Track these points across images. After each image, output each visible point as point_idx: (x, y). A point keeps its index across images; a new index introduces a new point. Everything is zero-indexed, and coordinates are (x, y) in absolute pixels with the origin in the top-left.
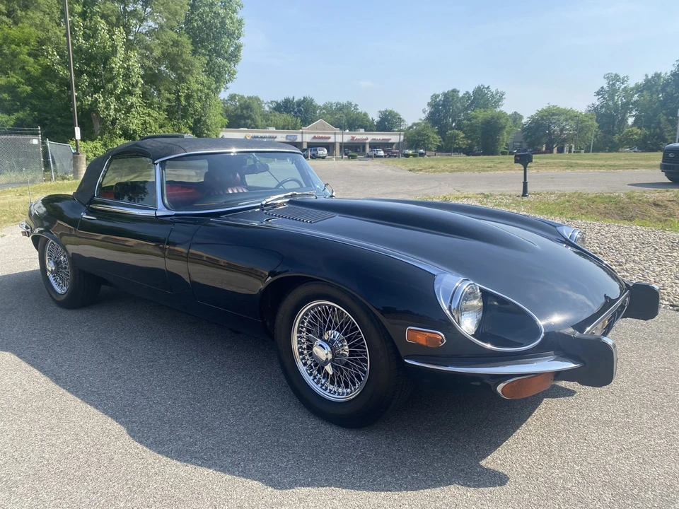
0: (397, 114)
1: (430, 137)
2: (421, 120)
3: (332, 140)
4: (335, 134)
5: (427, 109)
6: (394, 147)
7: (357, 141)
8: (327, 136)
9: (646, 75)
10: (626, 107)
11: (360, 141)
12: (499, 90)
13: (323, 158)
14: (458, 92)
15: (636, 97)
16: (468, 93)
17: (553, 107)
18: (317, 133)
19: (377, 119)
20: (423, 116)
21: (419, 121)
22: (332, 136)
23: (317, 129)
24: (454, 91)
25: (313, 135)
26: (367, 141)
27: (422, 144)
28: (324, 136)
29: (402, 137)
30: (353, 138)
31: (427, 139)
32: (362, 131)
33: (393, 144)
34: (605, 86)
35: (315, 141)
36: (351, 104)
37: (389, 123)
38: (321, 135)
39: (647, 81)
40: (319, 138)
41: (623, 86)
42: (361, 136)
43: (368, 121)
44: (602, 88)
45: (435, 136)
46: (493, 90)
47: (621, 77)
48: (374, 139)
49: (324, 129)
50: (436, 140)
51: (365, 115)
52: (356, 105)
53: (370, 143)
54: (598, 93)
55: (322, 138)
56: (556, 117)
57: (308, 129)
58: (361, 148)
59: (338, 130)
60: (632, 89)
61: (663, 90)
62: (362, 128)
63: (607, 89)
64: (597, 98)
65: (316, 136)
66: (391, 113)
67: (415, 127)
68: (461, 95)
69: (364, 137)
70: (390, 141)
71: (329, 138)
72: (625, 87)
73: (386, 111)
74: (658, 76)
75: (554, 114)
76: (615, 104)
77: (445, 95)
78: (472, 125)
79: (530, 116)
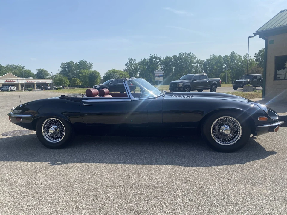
0: (46, 71)
1: (65, 81)
2: (57, 73)
3: (16, 82)
4: (18, 79)
5: (60, 69)
6: (48, 85)
7: (30, 83)
8: (13, 80)
9: (141, 59)
10: (136, 70)
11: (31, 83)
12: (90, 62)
13: (14, 91)
14: (73, 62)
15: (139, 67)
16: (77, 63)
17: (114, 69)
18: (7, 79)
19: (35, 73)
20: (58, 72)
21: (56, 74)
22: (16, 81)
23: (7, 77)
24: (71, 62)
25: (5, 80)
26: (35, 83)
27: (62, 84)
28: (11, 80)
29: (52, 81)
30: (27, 81)
31: (64, 81)
32: (31, 78)
33: (48, 84)
34: (128, 62)
35: (6, 83)
36: (20, 66)
37: (42, 75)
38: (10, 80)
39: (142, 61)
40: (9, 81)
41: (134, 63)
42: (31, 80)
43: (31, 74)
44: (127, 63)
45: (67, 80)
46: (88, 62)
47: (133, 59)
48: (38, 82)
49: (12, 77)
50: (68, 82)
51: (29, 71)
52: (23, 66)
53: (36, 84)
54: (126, 65)
55: (10, 81)
56: (116, 73)
57: (2, 77)
58: (32, 86)
59: (19, 78)
60: (137, 64)
61: (147, 65)
62: (31, 77)
63: (129, 63)
64: (126, 66)
65: (7, 80)
66: (43, 70)
67: (54, 77)
68: (74, 63)
69: (33, 81)
70: (46, 83)
71: (15, 81)
72: (135, 63)
73: (40, 69)
74: (145, 59)
75: (114, 72)
76: (132, 69)
77: (68, 64)
78: (83, 76)
79: (105, 73)
